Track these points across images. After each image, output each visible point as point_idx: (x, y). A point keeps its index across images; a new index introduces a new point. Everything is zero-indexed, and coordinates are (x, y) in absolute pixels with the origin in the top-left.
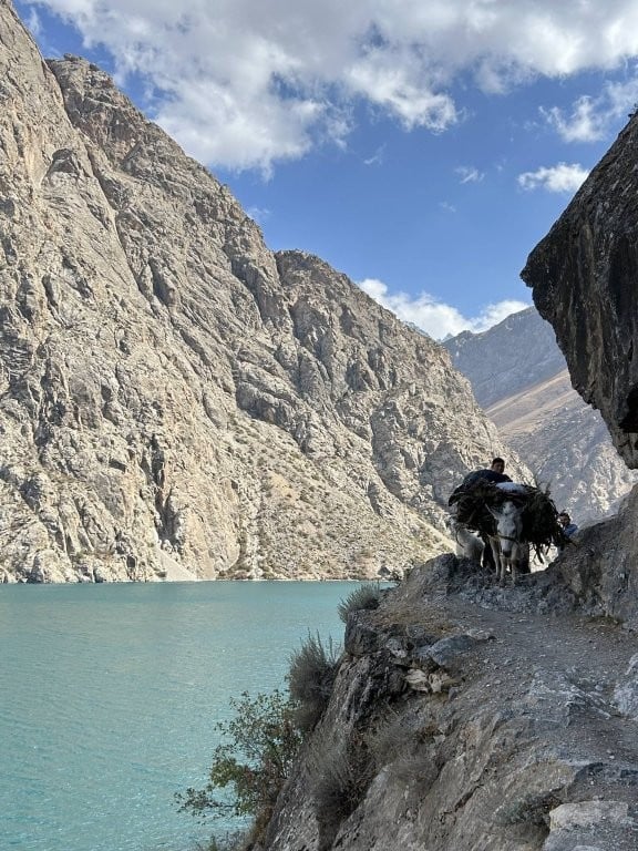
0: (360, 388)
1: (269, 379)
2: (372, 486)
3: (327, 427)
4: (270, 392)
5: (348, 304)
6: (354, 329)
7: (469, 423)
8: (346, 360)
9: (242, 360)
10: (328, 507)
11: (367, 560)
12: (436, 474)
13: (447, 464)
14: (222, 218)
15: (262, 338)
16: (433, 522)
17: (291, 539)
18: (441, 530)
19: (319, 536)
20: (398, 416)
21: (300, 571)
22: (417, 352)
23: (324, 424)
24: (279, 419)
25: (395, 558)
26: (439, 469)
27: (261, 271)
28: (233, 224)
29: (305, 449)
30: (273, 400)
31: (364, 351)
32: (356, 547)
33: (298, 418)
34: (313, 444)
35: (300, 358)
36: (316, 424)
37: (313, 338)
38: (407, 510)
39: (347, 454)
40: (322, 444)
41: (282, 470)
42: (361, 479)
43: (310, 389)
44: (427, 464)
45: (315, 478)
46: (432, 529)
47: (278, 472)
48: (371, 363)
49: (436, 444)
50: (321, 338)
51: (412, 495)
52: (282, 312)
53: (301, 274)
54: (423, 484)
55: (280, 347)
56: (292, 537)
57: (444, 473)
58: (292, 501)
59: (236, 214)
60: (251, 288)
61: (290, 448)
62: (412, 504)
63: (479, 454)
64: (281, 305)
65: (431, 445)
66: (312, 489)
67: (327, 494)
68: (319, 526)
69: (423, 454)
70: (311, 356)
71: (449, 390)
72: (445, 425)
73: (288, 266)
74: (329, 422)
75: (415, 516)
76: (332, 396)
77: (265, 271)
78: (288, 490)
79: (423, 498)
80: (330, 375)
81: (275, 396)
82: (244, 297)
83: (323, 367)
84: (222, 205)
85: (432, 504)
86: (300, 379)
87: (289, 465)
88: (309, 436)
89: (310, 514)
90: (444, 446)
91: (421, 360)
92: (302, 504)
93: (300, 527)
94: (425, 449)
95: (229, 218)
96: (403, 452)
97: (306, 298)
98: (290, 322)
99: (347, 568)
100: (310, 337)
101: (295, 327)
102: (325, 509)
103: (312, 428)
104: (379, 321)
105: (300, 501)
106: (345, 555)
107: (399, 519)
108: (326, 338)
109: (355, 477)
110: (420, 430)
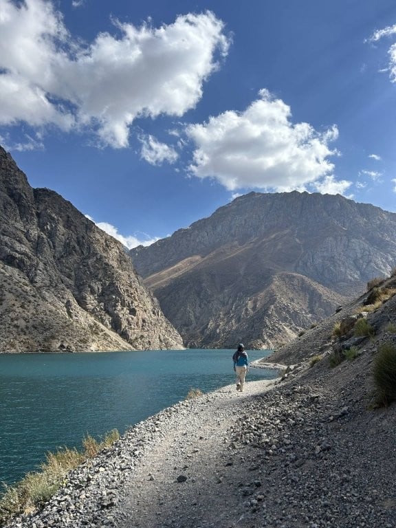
0: (70, 254)
1: (18, 246)
2: (68, 302)
3: (47, 271)
4: (17, 251)
5: (70, 215)
6: (72, 227)
7: (129, 276)
8: (64, 240)
9: (4, 235)
10: (37, 311)
11: (52, 341)
12: (106, 298)
13: (113, 293)
14: (4, 167)
15: (18, 225)
16: (102, 321)
17: (7, 329)
18: (106, 325)
19: (27, 328)
20: (89, 268)
21: (8, 347)
22: (106, 241)
23: (46, 269)
24: (20, 265)
25: (70, 340)
26: (108, 295)
27: (23, 195)
28: (10, 171)
29: (32, 281)
30: (18, 255)
31: (74, 237)
32: (48, 334)
33: (32, 266)
34: (38, 279)
35: (39, 237)
36: (41, 269)
37: (47, 229)
38: (88, 315)
39: (56, 285)
40: (43, 279)
41: (13, 291)
42: (63, 298)
43: (42, 252)
44: (103, 292)
45: (33, 296)
46: (101, 325)
47: (10, 292)
48: (78, 243)
49: (108, 283)
50: (52, 229)
51: (92, 307)
52: (32, 215)
53: (46, 199)
54: (99, 302)
55: (28, 231)
56: (9, 328)
57: (110, 297)
58: (14, 308)
59: (12, 166)
60: (15, 201)
61: (23, 280)
62: (92, 312)
63: (129, 288)
64: (32, 211)
65: (105, 284)
66: (30, 302)
67: (39, 305)
68: (28, 322)
69: (100, 287)
70: (45, 236)
71: (121, 261)
72: (113, 274)
73: (40, 195)
74: (49, 268)
75: (93, 318)
76: (54, 257)
77: (25, 195)
78: (13, 302)
79: (98, 309)
80: (54, 246)
81: (19, 254)
82: (11, 205)
83: (50, 242)
84: (5, 162)
85: (103, 313)
86: (37, 247)
87: (19, 289)
88: (36, 275)
89: (24, 315)
90: (112, 284)
91: (107, 245)
92: (21, 310)
93: (16, 322)
94: (102, 285)
95: (8, 168)
96: (90, 286)
97: (46, 209)
98: (36, 220)
99: (40, 345)
100: (45, 227)
101: (39, 222)
102: (34, 312)
103: (39, 271)
104: (86, 225)
105: (20, 308)
106: (40, 338)
107: (82, 319)
108: (55, 229)
109: (59, 297)
110: (100, 276)
